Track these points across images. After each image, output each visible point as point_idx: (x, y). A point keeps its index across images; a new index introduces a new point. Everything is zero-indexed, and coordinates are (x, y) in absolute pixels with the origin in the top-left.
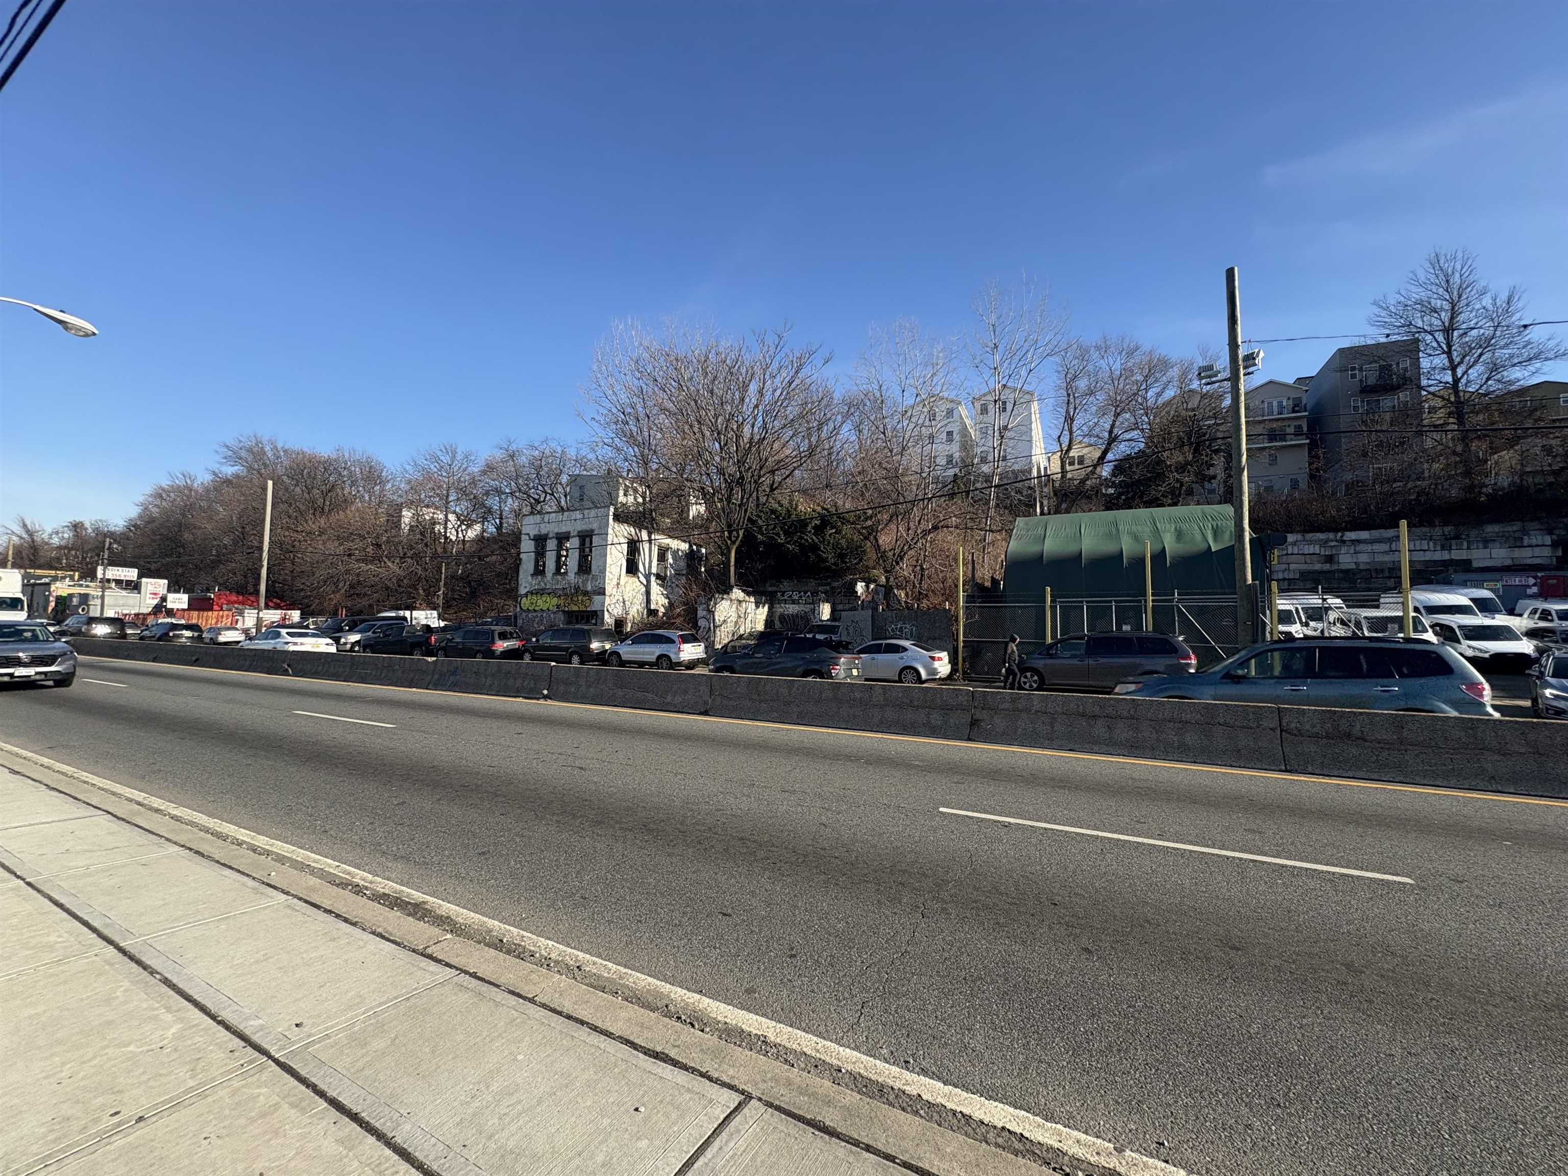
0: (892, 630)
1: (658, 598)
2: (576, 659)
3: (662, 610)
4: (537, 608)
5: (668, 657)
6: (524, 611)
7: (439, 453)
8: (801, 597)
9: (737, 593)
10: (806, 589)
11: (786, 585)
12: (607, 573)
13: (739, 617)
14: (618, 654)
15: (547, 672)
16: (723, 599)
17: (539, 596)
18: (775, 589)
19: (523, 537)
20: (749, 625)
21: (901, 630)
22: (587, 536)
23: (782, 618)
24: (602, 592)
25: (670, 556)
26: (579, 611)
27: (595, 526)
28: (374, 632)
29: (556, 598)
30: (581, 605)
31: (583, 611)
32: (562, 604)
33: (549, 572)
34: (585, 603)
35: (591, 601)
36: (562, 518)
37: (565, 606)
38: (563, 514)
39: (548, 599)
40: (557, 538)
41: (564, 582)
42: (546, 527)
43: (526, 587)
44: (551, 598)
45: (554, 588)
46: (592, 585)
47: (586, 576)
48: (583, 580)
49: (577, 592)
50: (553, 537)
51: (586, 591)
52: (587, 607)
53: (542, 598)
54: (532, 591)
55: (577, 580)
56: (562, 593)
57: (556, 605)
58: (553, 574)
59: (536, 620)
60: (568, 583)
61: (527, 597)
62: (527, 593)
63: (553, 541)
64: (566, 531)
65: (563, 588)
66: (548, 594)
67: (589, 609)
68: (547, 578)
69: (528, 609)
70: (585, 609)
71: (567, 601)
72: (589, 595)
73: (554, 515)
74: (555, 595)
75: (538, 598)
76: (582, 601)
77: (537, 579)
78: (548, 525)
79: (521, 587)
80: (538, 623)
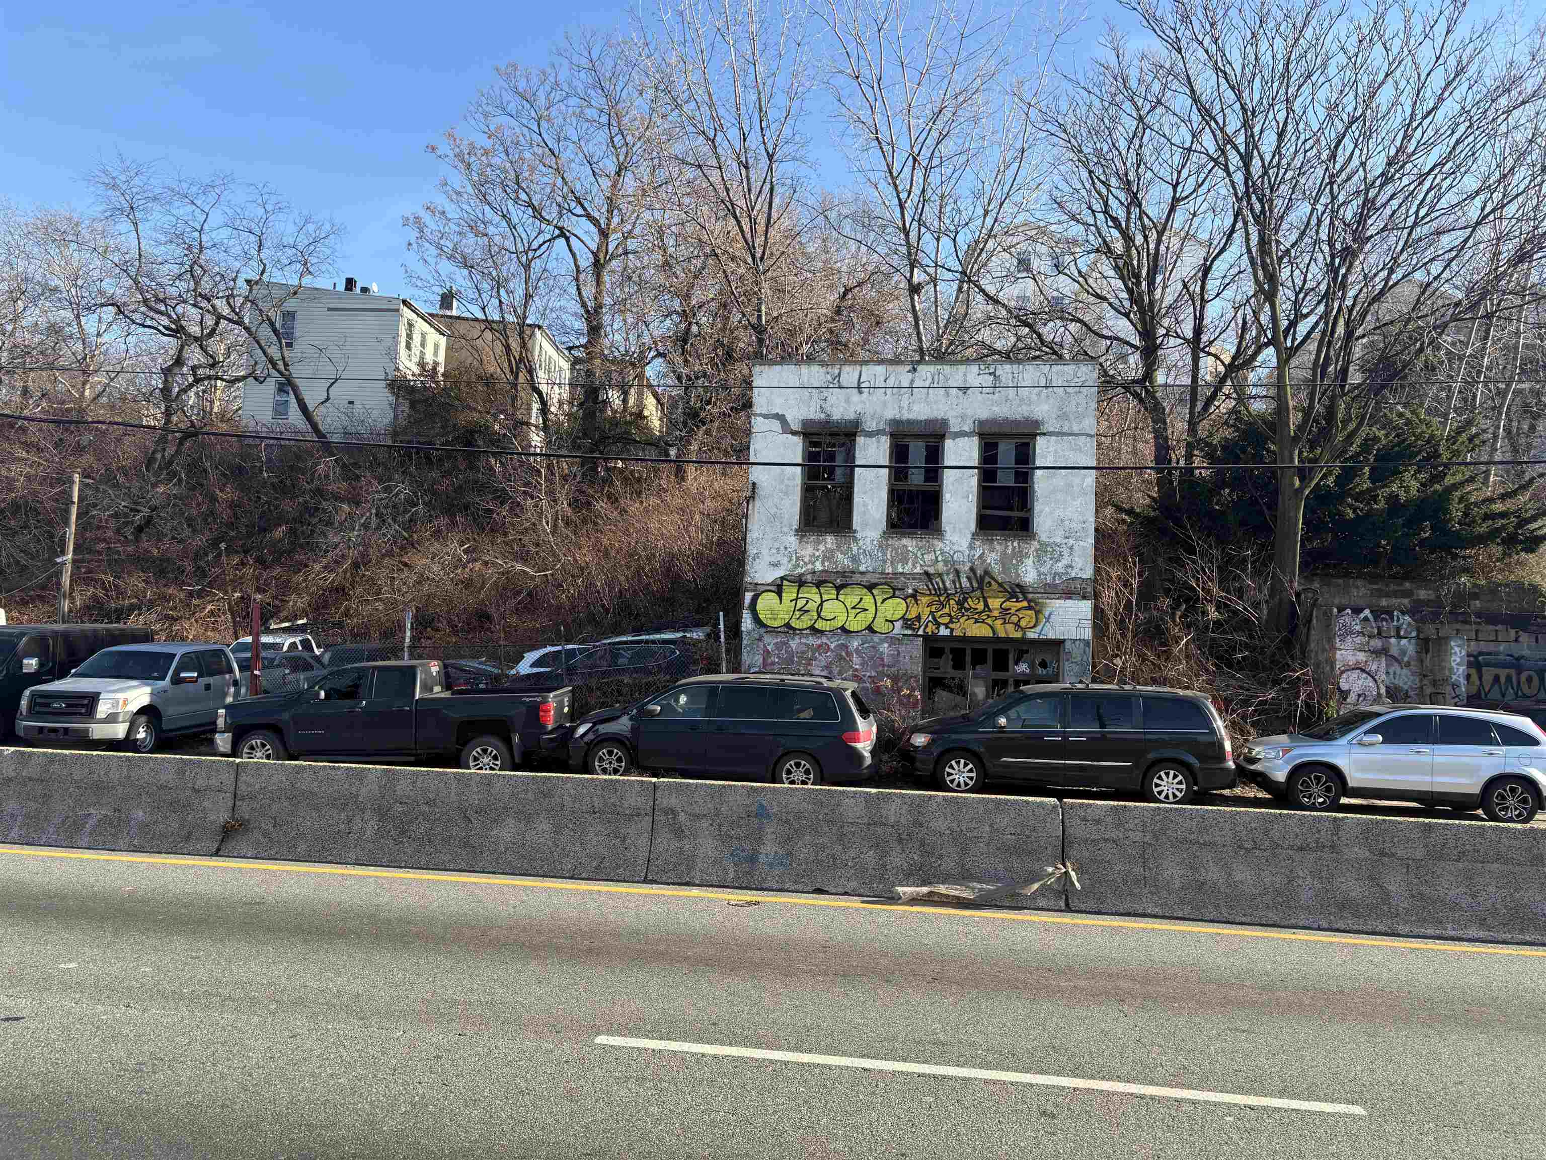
2: (1168, 782)
4: (820, 625)
6: (770, 629)
14: (1330, 770)
17: (829, 594)
19: (762, 425)
22: (1012, 436)
24: (1078, 590)
26: (996, 639)
29: (898, 600)
30: (999, 622)
31: (1008, 640)
32: (924, 617)
33: (865, 525)
34: (1015, 619)
35: (1037, 613)
36: (912, 381)
37: (938, 625)
38: (915, 370)
39: (868, 601)
40: (891, 435)
41: (929, 557)
42: (847, 401)
43: (776, 565)
44: (879, 599)
45: (890, 570)
46: (1042, 570)
47: (1015, 544)
48: (1004, 554)
49: (981, 588)
50: (879, 432)
51: (1018, 585)
52: (1022, 629)
53: (841, 597)
54: (802, 575)
55: (978, 553)
56: (922, 587)
57: (903, 618)
58: (884, 533)
59: (822, 659)
60: (946, 562)
61: (779, 593)
62: (779, 582)
63: (878, 442)
64: (932, 417)
65: (926, 573)
66: (865, 587)
67: (1032, 635)
68: (861, 543)
69: (788, 625)
70: (1018, 635)
71: (946, 610)
72: (1030, 596)
73: (880, 369)
74: (895, 591)
75: (825, 597)
76: (1005, 611)
77: (818, 543)
78: (855, 396)
79: (756, 566)
80: (827, 667)
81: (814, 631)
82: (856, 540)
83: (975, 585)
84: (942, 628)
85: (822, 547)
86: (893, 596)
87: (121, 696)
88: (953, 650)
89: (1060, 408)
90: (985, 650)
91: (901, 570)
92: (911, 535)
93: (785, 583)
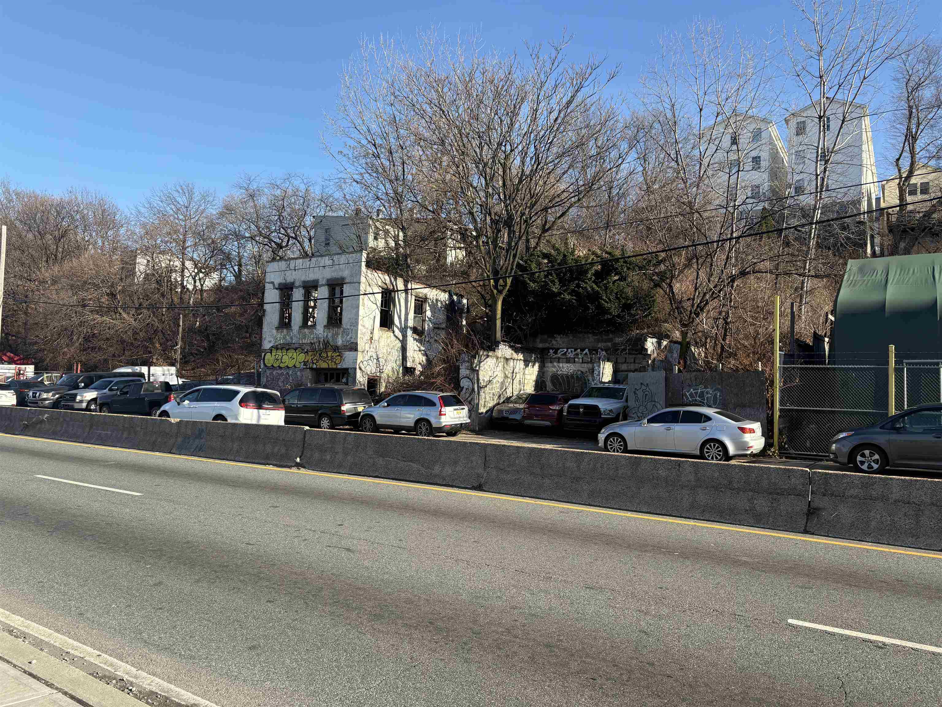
0: (691, 395)
1: (416, 356)
2: (325, 422)
3: (419, 368)
4: (282, 365)
5: (428, 422)
6: (268, 368)
7: (176, 194)
8: (577, 354)
9: (504, 350)
10: (583, 345)
11: (559, 341)
12: (360, 327)
13: (506, 377)
14: (372, 417)
15: (299, 437)
16: (488, 356)
17: (284, 352)
18: (547, 345)
19: (268, 286)
20: (516, 386)
21: (702, 395)
22: (338, 285)
23: (555, 378)
24: (354, 347)
25: (428, 308)
26: (329, 369)
27: (346, 273)
28: (111, 390)
29: (303, 354)
30: (330, 362)
31: (333, 369)
32: (309, 361)
33: (295, 325)
34: (334, 360)
35: (341, 357)
36: (310, 265)
37: (313, 363)
38: (310, 260)
39: (295, 355)
40: (304, 287)
41: (312, 336)
42: (291, 275)
43: (270, 342)
44: (298, 354)
45: (301, 342)
46: (343, 339)
47: (336, 329)
48: (333, 334)
49: (326, 348)
50: (299, 286)
51: (336, 346)
52: (337, 364)
53: (287, 354)
54: (277, 345)
55: (326, 334)
56: (309, 348)
57: (304, 361)
58: (300, 327)
60: (316, 338)
61: (271, 353)
62: (271, 349)
63: (300, 291)
64: (315, 278)
65: (311, 343)
66: (294, 349)
67: (339, 367)
68: (294, 332)
69: (272, 366)
70: (335, 367)
71: (316, 358)
72: (340, 350)
73: (300, 261)
74: (302, 350)
75: (283, 354)
76: (332, 357)
77: (282, 332)
78: (294, 273)
79: (265, 342)
80: (283, 382)
81: (280, 368)
82: (292, 330)
83: (324, 347)
84: (314, 365)
85: (283, 334)
87: (85, 394)
88: (323, 374)
89: (351, 272)
90: (333, 373)
91: (304, 342)
92: (307, 327)
93: (273, 349)
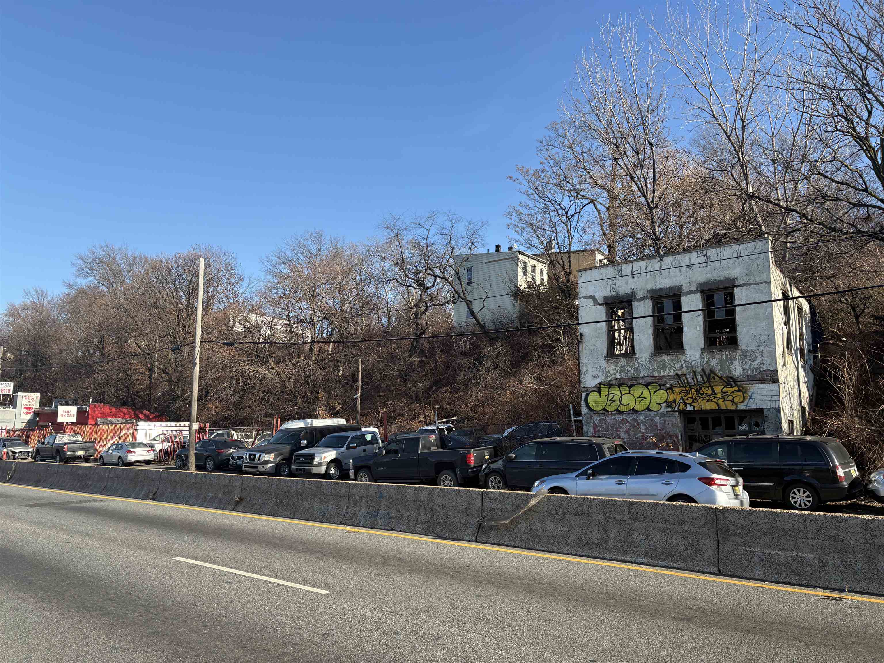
4: (621, 408)
6: (596, 413)
12: (776, 347)
17: (625, 391)
22: (721, 289)
24: (773, 378)
26: (720, 411)
29: (662, 391)
30: (721, 401)
31: (728, 411)
32: (677, 401)
33: (641, 350)
34: (730, 398)
35: (744, 393)
36: (661, 267)
37: (686, 404)
38: (661, 260)
39: (646, 393)
40: (652, 298)
41: (678, 365)
42: (627, 283)
43: (596, 377)
44: (652, 393)
45: (656, 374)
46: (745, 367)
47: (727, 353)
48: (721, 359)
49: (709, 381)
50: (644, 298)
51: (731, 378)
52: (736, 404)
53: (631, 392)
54: (609, 381)
55: (705, 360)
56: (675, 383)
57: (666, 401)
58: (652, 354)
59: (625, 427)
60: (687, 367)
61: (599, 392)
62: (598, 386)
63: (644, 303)
64: (673, 285)
65: (677, 374)
66: (644, 385)
67: (742, 407)
68: (639, 361)
69: (604, 409)
70: (733, 407)
71: (690, 395)
72: (739, 383)
73: (643, 263)
74: (661, 386)
75: (623, 393)
76: (724, 394)
77: (617, 363)
78: (630, 280)
79: (586, 378)
80: (627, 432)
81: (619, 412)
82: (637, 359)
83: (705, 379)
84: (688, 406)
85: (619, 365)
86: (660, 389)
87: (323, 455)
88: (701, 419)
89: (747, 269)
90: (720, 418)
91: (663, 374)
92: (667, 353)
93: (602, 386)
